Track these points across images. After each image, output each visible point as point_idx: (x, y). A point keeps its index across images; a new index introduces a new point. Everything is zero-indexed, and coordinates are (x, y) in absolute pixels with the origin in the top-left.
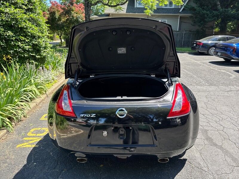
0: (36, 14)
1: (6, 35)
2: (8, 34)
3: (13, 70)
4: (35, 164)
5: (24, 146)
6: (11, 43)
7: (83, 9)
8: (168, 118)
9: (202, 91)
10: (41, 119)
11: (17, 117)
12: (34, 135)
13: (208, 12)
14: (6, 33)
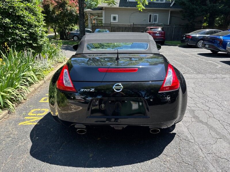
0: (32, 4)
1: (4, 22)
2: (5, 21)
3: (12, 56)
4: (37, 138)
5: (26, 124)
6: (9, 30)
7: (77, 3)
8: (159, 92)
9: (191, 78)
10: (40, 102)
11: (18, 99)
12: (35, 115)
13: (197, 7)
14: (4, 20)
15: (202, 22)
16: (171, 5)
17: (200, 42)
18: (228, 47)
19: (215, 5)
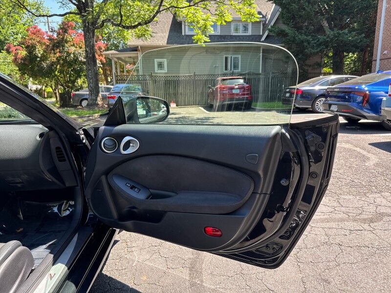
13: (309, 38)
15: (320, 65)
16: (263, 39)
17: (320, 101)
18: (386, 109)
19: (341, 32)
